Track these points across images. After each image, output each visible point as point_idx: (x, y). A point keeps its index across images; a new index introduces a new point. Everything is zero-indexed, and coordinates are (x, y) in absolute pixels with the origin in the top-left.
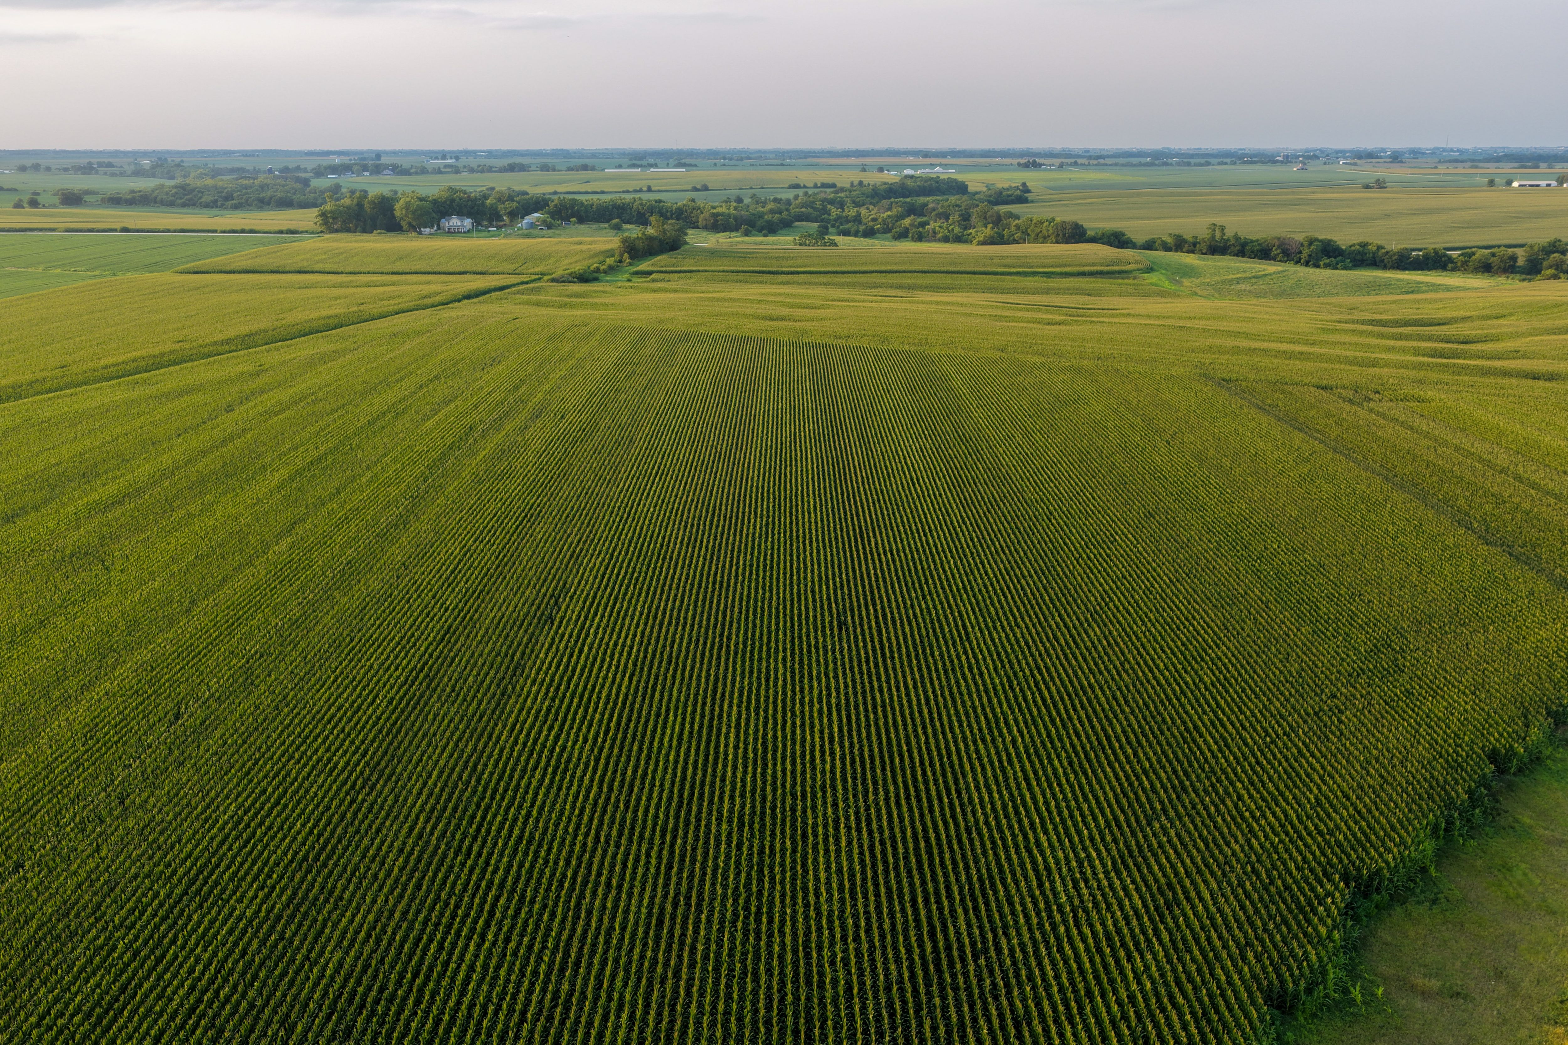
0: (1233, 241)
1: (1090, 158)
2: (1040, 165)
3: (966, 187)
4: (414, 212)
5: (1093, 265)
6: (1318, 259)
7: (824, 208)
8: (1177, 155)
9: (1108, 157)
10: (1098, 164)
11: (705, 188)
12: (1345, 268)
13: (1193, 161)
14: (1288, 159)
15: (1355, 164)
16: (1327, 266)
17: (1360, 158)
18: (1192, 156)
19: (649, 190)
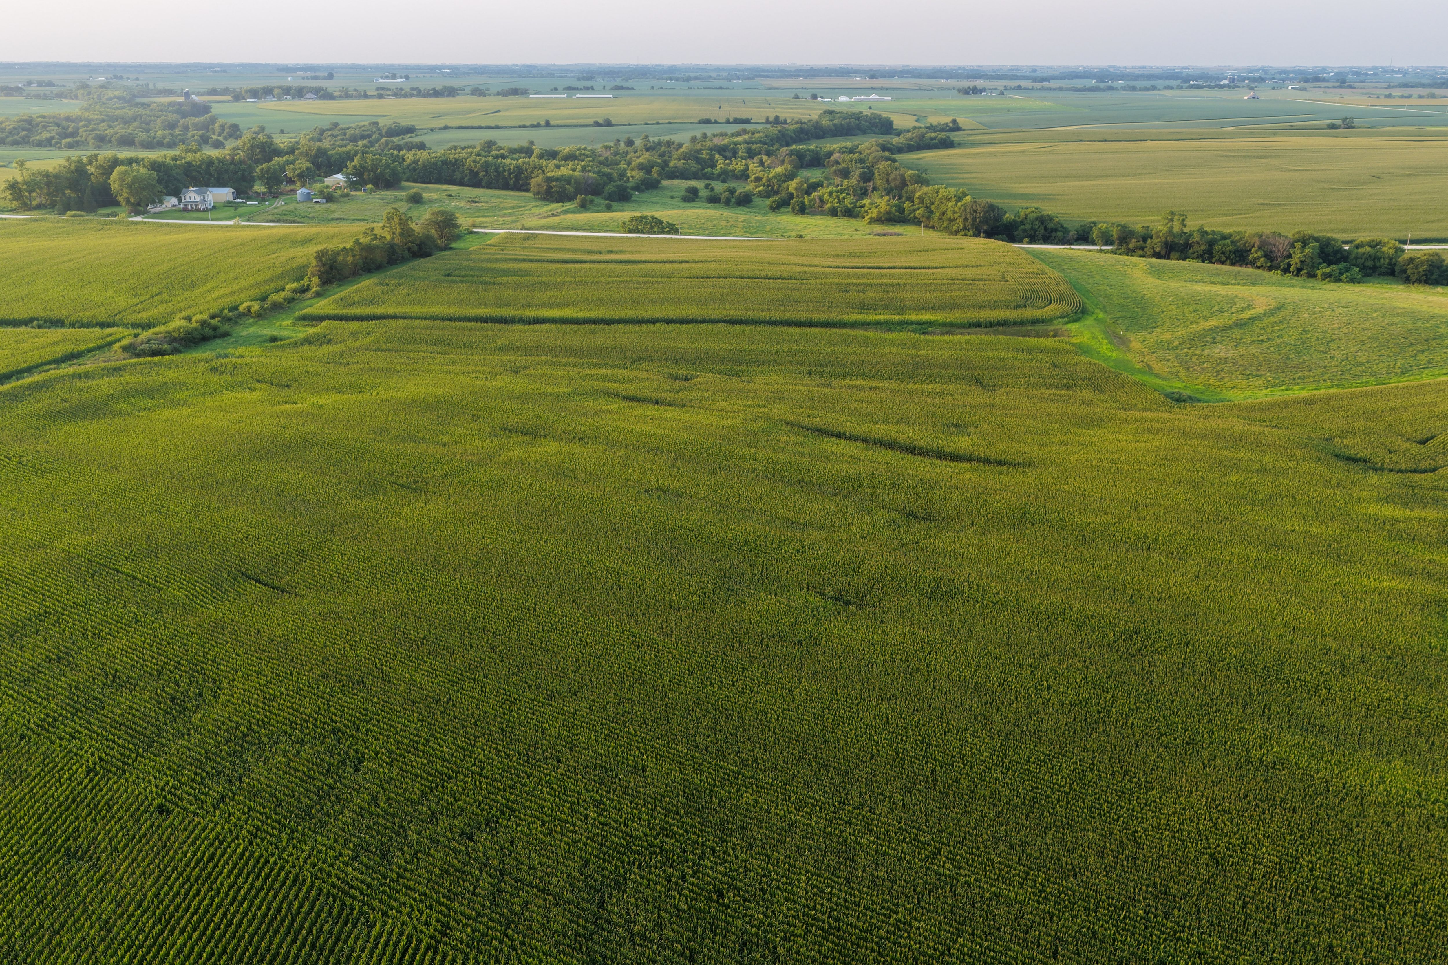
0: (1196, 238)
1: (1035, 80)
2: (981, 91)
3: (891, 123)
4: (129, 187)
5: (994, 306)
6: (1314, 267)
7: (712, 158)
8: (1123, 76)
9: (1054, 78)
10: (1042, 89)
11: (608, 123)
12: (1352, 281)
13: (1139, 84)
14: (1236, 82)
15: (1304, 89)
16: (1326, 276)
17: (1306, 81)
18: (1137, 77)
19: (548, 125)
